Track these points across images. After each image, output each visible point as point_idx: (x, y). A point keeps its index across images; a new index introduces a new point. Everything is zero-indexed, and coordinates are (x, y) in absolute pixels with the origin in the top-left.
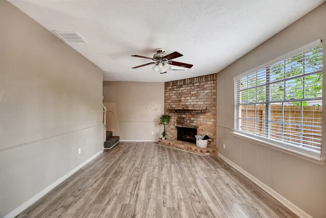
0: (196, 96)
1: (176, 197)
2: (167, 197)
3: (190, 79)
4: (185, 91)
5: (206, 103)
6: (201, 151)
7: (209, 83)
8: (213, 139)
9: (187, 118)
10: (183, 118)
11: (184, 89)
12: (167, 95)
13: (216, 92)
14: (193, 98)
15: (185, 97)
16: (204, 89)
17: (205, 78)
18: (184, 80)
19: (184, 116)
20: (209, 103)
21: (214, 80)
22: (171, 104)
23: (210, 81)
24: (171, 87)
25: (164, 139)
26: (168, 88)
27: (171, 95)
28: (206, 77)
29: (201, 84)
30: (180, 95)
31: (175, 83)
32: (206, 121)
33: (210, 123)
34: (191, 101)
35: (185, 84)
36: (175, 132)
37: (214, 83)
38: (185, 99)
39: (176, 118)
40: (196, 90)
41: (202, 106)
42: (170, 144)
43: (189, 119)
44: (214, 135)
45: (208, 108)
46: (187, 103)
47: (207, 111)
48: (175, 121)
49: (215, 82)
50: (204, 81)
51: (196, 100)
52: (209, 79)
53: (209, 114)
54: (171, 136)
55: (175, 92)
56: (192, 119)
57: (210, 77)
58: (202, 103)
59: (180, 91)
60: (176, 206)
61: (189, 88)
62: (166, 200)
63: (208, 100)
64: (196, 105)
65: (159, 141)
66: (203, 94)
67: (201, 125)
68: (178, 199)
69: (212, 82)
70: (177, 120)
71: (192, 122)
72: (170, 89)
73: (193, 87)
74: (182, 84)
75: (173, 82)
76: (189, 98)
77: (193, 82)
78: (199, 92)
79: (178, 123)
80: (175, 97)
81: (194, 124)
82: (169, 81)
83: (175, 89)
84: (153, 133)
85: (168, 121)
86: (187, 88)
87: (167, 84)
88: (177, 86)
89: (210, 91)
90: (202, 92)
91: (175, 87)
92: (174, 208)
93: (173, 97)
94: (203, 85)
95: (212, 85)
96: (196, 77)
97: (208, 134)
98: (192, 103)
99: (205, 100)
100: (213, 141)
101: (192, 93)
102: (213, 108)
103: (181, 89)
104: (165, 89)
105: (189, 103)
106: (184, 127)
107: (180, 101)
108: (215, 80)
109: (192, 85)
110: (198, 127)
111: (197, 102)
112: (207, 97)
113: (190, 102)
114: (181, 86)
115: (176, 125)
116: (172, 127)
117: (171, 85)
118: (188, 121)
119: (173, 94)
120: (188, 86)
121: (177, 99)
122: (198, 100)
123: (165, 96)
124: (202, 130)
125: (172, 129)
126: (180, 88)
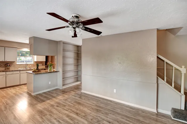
1: (46, 121)
2: (52, 118)
60: (44, 117)
68: (45, 121)
92: (44, 116)
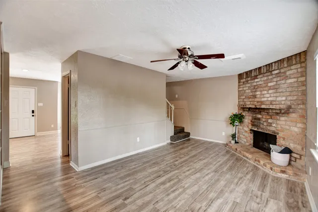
0: (276, 88)
3: (266, 65)
4: (260, 83)
5: (290, 98)
6: (271, 169)
7: (293, 67)
8: (301, 156)
9: (264, 120)
10: (259, 119)
11: (259, 81)
12: (240, 89)
13: (306, 81)
14: (270, 91)
15: (261, 91)
16: (286, 78)
17: (288, 62)
18: (260, 68)
19: (259, 116)
20: (295, 98)
21: (301, 63)
22: (245, 100)
23: (295, 64)
24: (244, 80)
25: (233, 142)
26: (242, 81)
27: (245, 89)
28: (289, 59)
29: (282, 71)
30: (255, 88)
31: (248, 74)
32: (290, 126)
33: (296, 129)
34: (268, 95)
35: (260, 73)
36: (250, 137)
37: (301, 67)
38: (261, 94)
39: (250, 118)
40: (275, 80)
41: (283, 103)
42: (236, 149)
43: (266, 121)
44: (303, 149)
45: (293, 106)
46: (263, 99)
47: (291, 110)
48: (250, 122)
49: (303, 65)
50: (286, 65)
51: (275, 95)
52: (294, 62)
53: (293, 115)
54: (245, 140)
55: (249, 85)
56: (270, 121)
57: (296, 59)
58: (284, 98)
59: (255, 84)
61: (265, 78)
62: (163, 201)
63: (292, 94)
64: (275, 101)
65: (227, 144)
66: (285, 86)
67: (283, 131)
69: (299, 66)
70: (251, 121)
71: (270, 125)
72: (244, 82)
73: (270, 77)
74: (258, 74)
75: (246, 73)
76: (266, 92)
77: (270, 70)
78: (279, 82)
79: (253, 125)
80: (250, 91)
81: (272, 129)
82: (242, 72)
83: (249, 82)
84: (224, 134)
85: (241, 122)
86: (263, 79)
87: (240, 76)
88: (252, 77)
89: (295, 80)
90: (283, 82)
91: (249, 79)
93: (247, 91)
94: (285, 72)
95: (299, 70)
96: (275, 62)
97: (292, 146)
98: (269, 99)
99: (288, 94)
100: (300, 159)
101: (270, 84)
102: (301, 106)
103: (256, 80)
104: (239, 82)
105: (265, 99)
106: (260, 130)
107: (255, 96)
108: (304, 62)
109: (269, 74)
110: (278, 134)
111: (277, 97)
112: (290, 89)
113: (267, 97)
114: (256, 77)
115: (250, 127)
116: (246, 129)
117: (245, 77)
118: (265, 124)
119: (247, 88)
120: (264, 76)
121: (251, 94)
122: (278, 94)
123: (239, 91)
124: (284, 139)
125: (246, 132)
126: (254, 79)
